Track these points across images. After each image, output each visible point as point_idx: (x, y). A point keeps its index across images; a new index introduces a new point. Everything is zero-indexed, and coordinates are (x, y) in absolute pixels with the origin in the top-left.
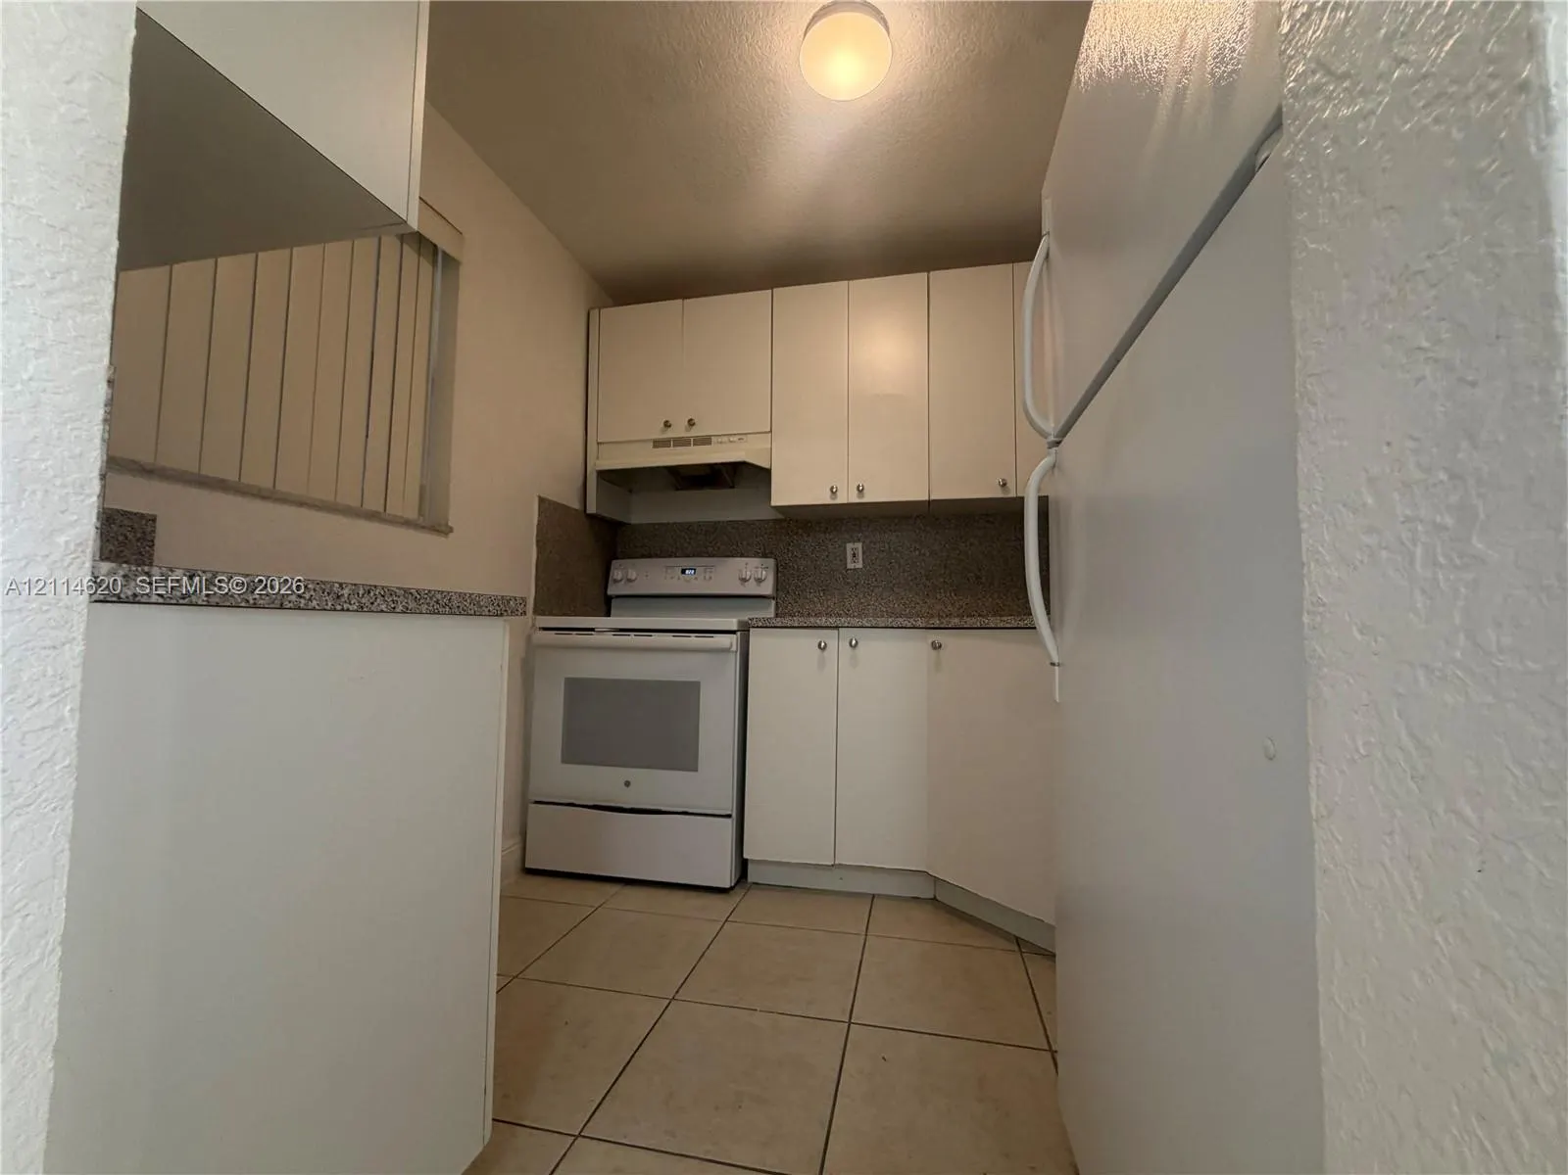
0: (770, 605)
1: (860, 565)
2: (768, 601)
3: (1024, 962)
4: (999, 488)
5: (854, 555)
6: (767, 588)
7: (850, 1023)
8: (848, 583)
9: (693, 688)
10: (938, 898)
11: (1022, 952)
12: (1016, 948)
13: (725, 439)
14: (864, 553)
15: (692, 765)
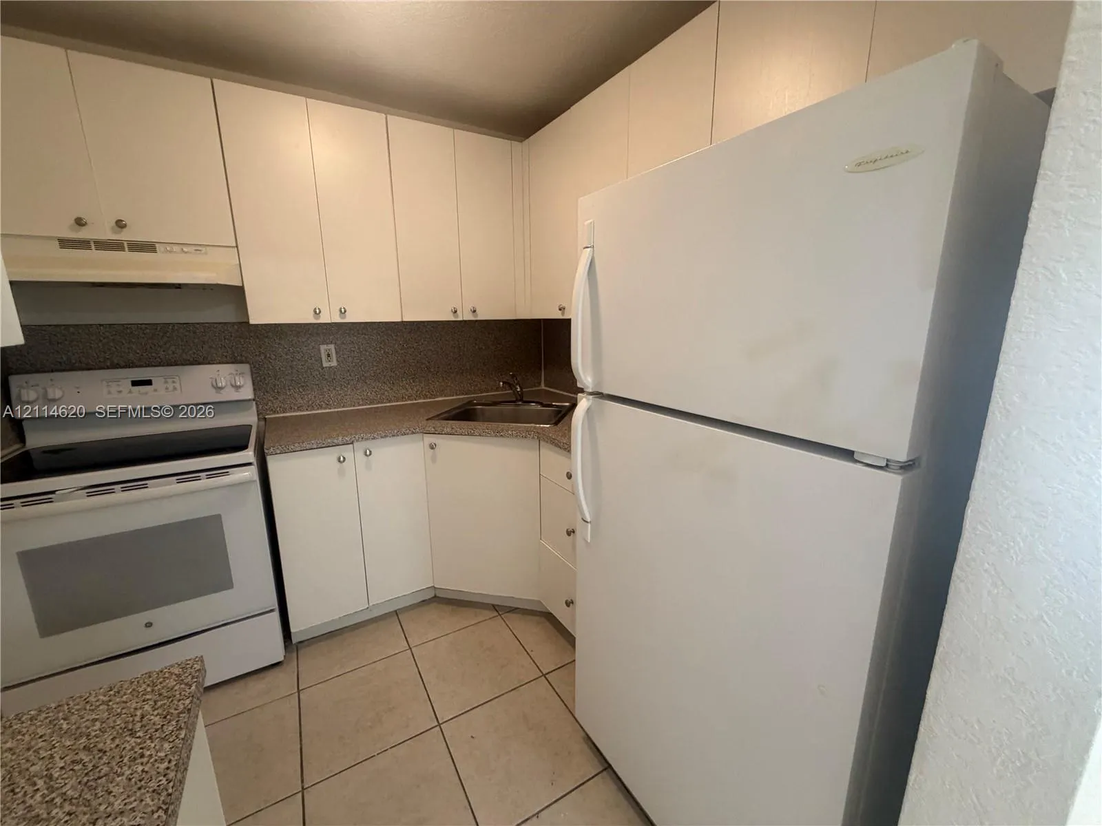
0: (252, 407)
1: (334, 363)
2: (250, 403)
3: (505, 621)
4: (452, 314)
5: (329, 355)
6: (247, 393)
7: (439, 725)
8: (326, 379)
9: (215, 522)
10: (437, 595)
11: (500, 615)
12: (496, 614)
13: (176, 248)
14: (337, 353)
15: (225, 583)
